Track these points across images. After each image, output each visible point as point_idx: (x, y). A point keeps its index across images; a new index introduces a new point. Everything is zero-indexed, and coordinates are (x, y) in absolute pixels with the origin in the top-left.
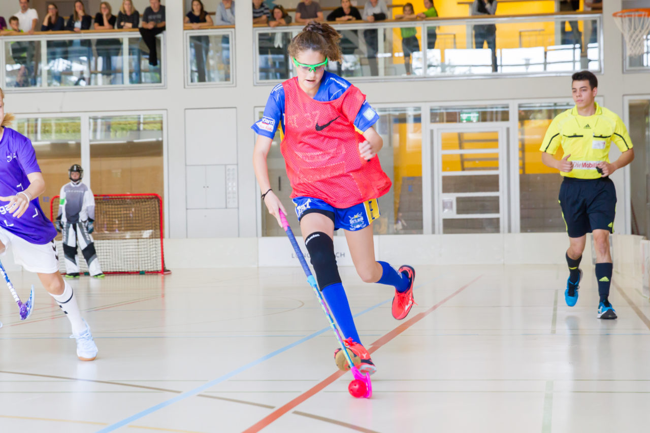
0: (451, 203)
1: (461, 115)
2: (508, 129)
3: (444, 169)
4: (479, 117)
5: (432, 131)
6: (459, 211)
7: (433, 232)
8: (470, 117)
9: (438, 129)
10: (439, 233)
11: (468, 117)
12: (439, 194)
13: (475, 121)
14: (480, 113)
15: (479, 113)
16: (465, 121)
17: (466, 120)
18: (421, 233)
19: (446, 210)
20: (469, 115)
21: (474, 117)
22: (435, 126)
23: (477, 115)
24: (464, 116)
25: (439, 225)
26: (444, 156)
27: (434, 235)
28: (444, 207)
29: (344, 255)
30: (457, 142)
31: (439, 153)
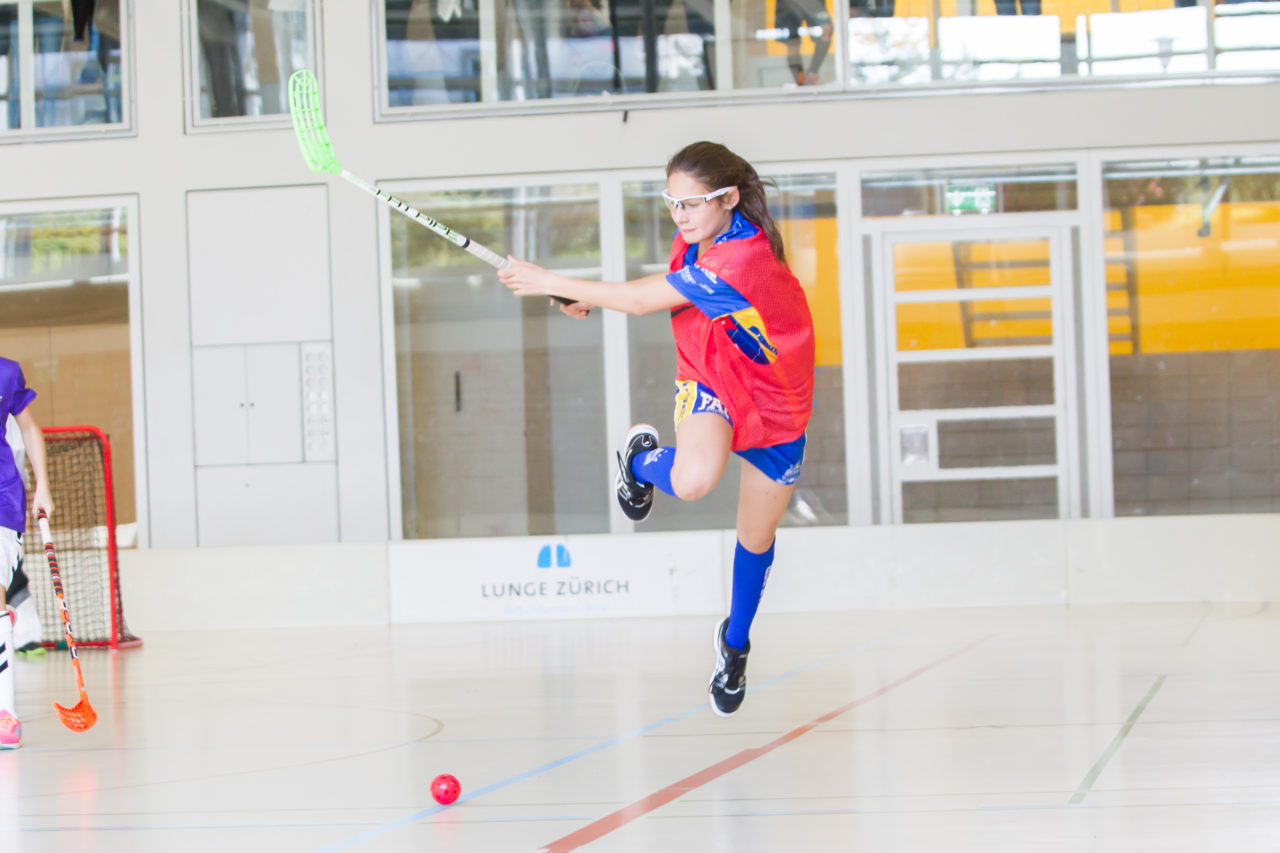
0: (925, 438)
1: (948, 195)
2: (1075, 233)
3: (903, 346)
4: (996, 198)
5: (867, 241)
6: (945, 462)
7: (876, 520)
8: (973, 199)
9: (883, 234)
10: (892, 522)
11: (966, 199)
12: (889, 413)
13: (985, 211)
14: (1001, 189)
15: (996, 187)
16: (957, 212)
17: (961, 207)
18: (844, 523)
19: (911, 459)
20: (969, 194)
21: (983, 199)
22: (877, 226)
23: (993, 193)
24: (955, 198)
25: (893, 500)
26: (901, 309)
27: (877, 528)
28: (905, 451)
29: (626, 586)
30: (950, 270)
31: (888, 300)
